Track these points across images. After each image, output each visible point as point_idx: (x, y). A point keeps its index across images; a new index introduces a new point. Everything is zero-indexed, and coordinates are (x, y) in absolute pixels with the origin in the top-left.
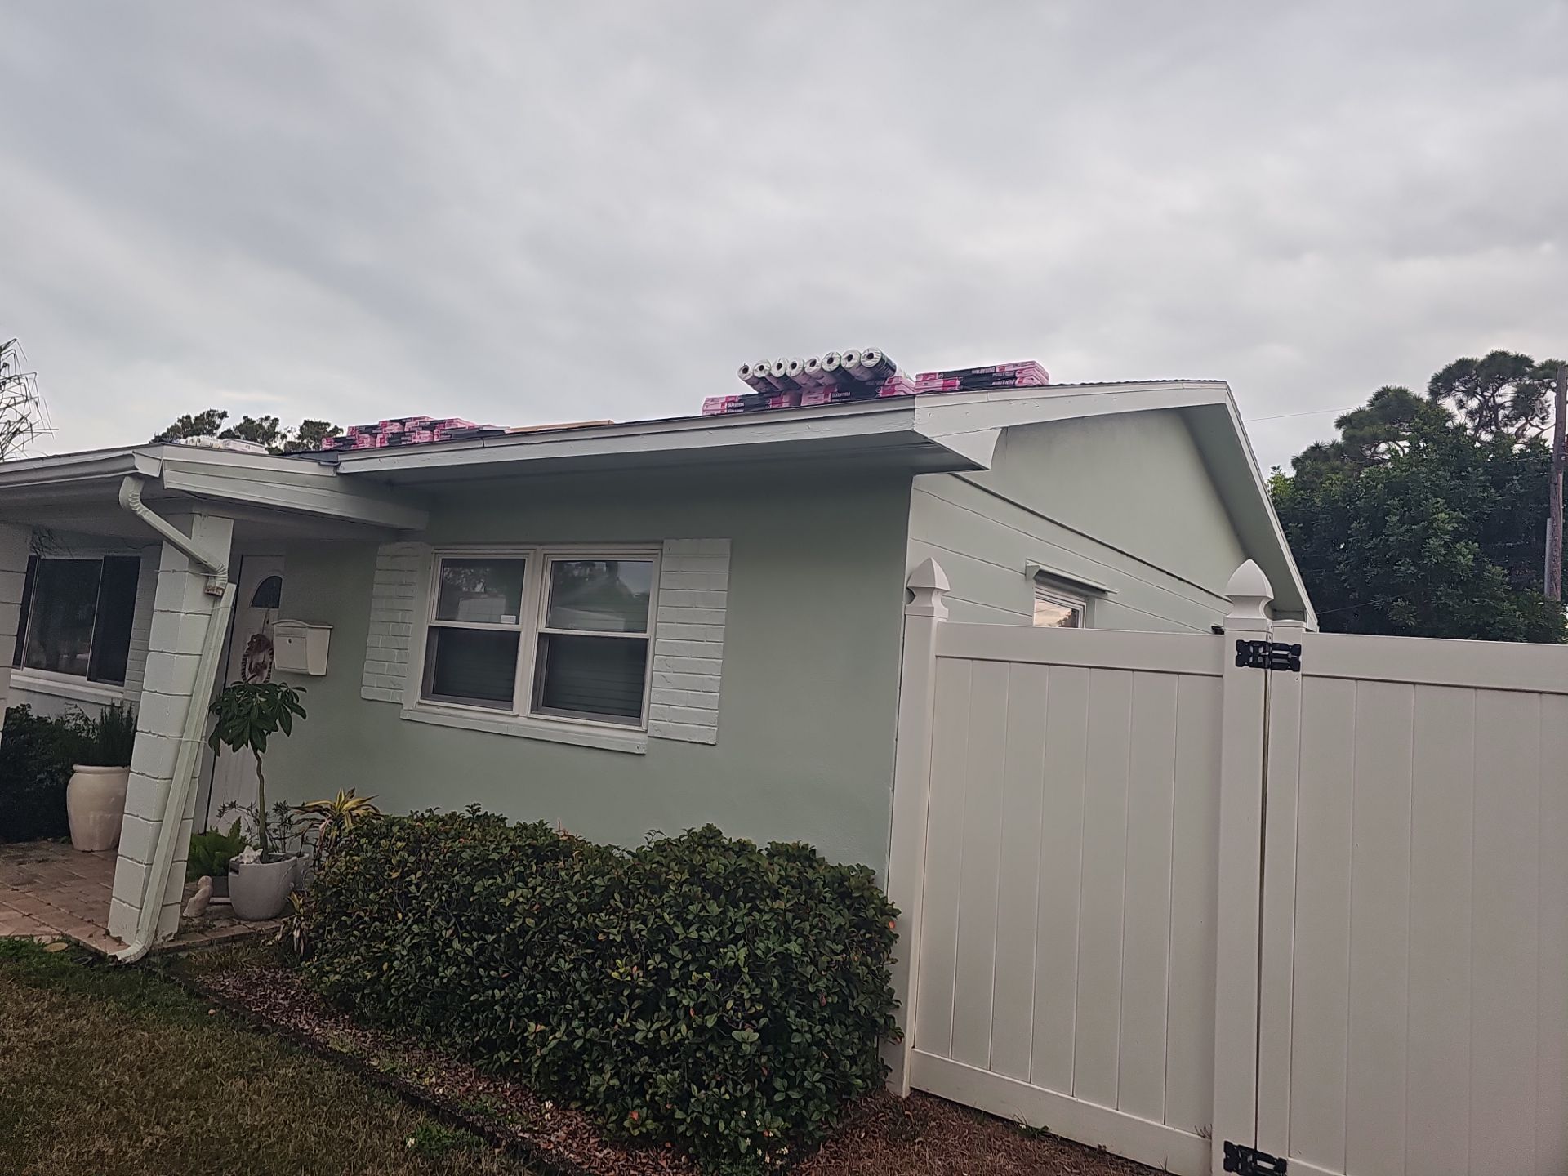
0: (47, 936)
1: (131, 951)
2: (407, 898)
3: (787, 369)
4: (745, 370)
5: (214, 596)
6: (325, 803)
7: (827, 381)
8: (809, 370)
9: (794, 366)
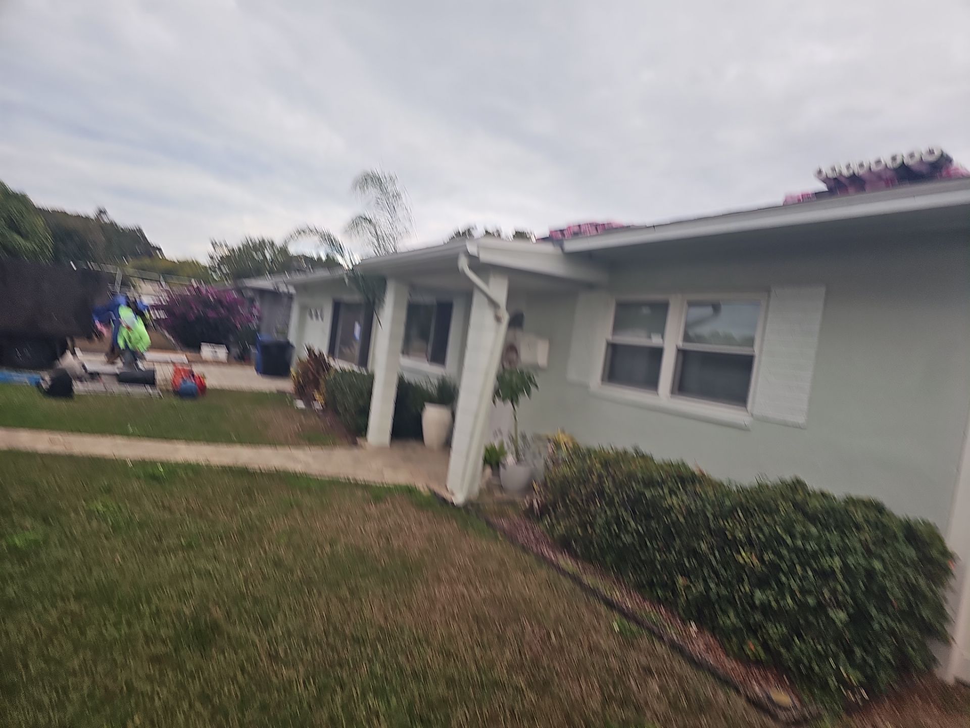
0: (421, 485)
1: (459, 498)
2: (601, 493)
3: (855, 169)
4: (820, 172)
5: (498, 319)
6: (550, 434)
7: (889, 174)
8: (874, 168)
9: (861, 165)
